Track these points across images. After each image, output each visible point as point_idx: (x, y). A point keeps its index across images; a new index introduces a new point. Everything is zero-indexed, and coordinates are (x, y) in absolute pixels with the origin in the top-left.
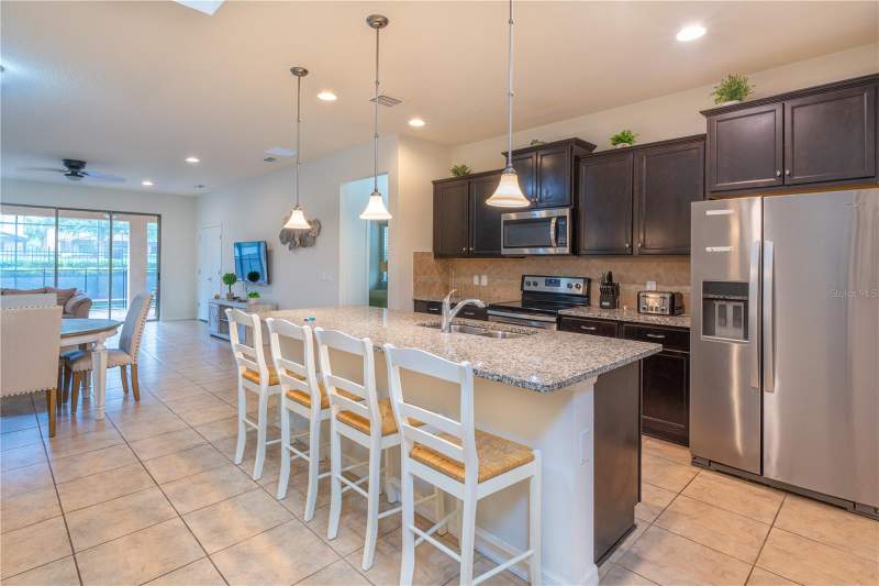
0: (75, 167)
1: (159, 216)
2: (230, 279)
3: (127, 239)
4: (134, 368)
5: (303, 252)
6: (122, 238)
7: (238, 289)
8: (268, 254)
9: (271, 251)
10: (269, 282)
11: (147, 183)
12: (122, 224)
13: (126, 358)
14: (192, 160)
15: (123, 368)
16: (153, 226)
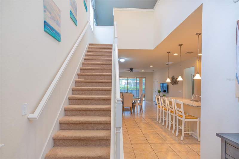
0: (131, 69)
1: (145, 77)
2: (159, 92)
3: (139, 82)
4: (142, 106)
5: (175, 86)
6: (138, 82)
7: (161, 94)
8: (168, 86)
9: (168, 85)
10: (168, 92)
11: (143, 71)
12: (138, 79)
13: (140, 104)
14: (151, 66)
15: (140, 106)
16: (144, 79)
